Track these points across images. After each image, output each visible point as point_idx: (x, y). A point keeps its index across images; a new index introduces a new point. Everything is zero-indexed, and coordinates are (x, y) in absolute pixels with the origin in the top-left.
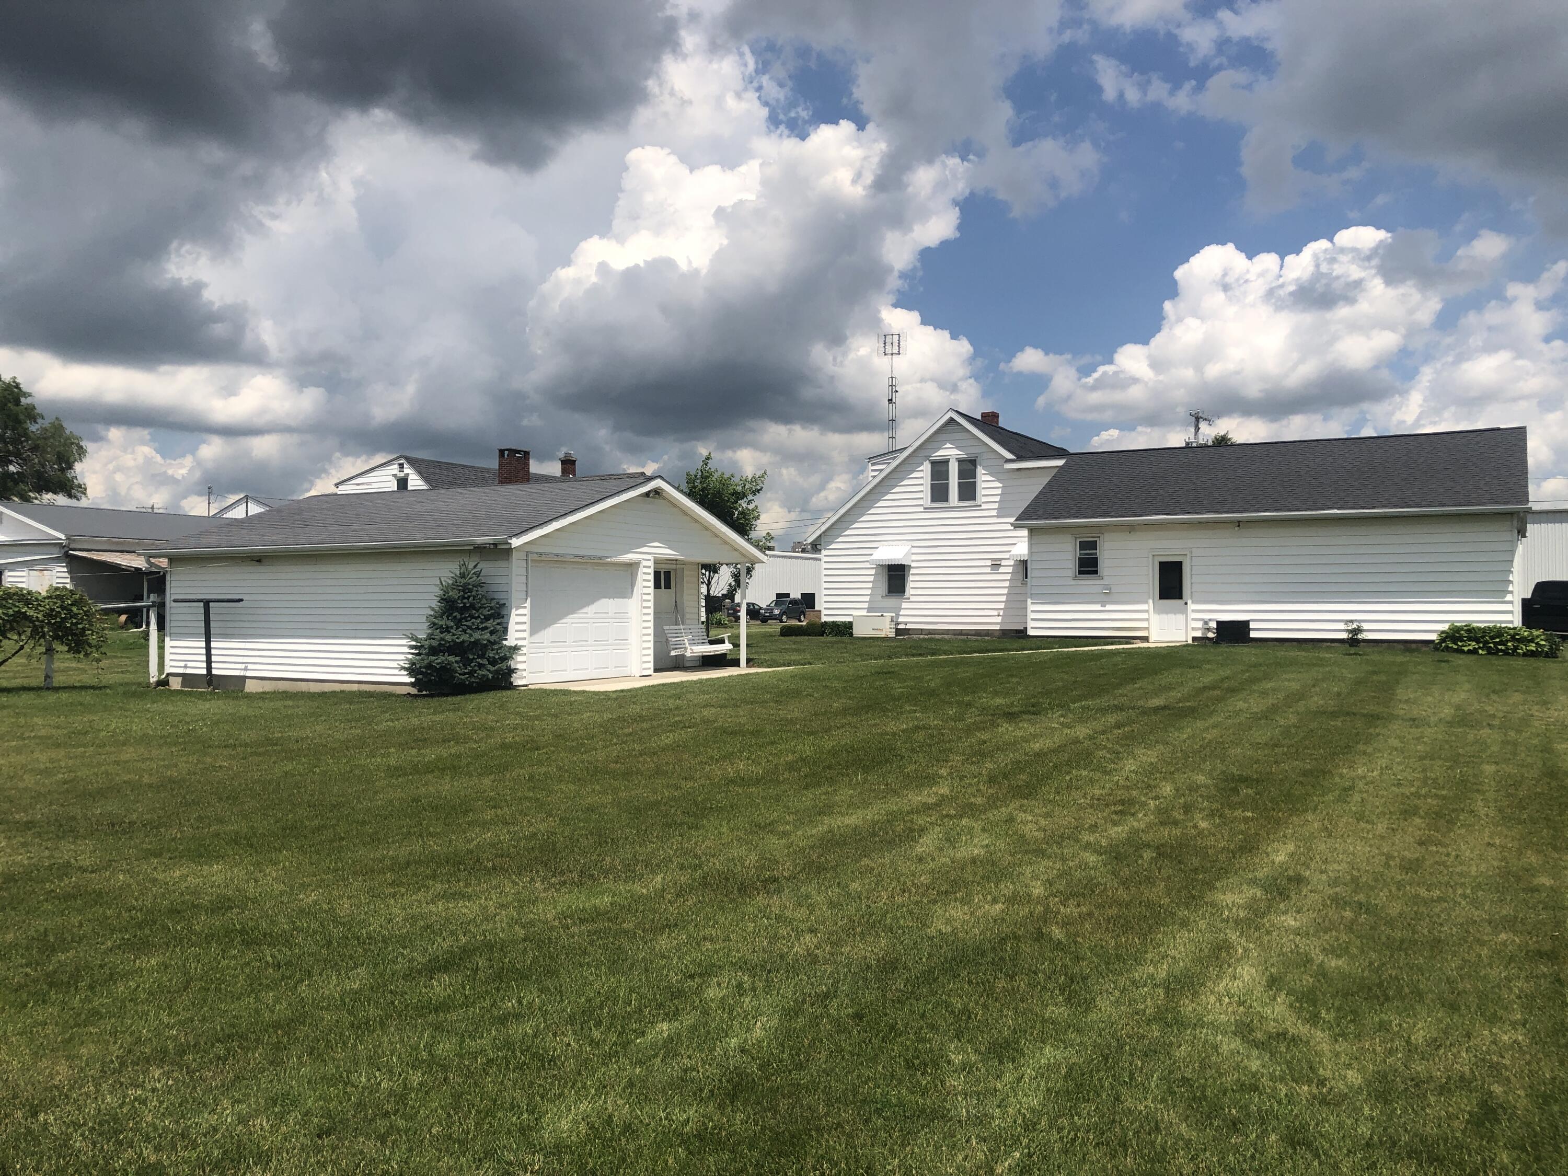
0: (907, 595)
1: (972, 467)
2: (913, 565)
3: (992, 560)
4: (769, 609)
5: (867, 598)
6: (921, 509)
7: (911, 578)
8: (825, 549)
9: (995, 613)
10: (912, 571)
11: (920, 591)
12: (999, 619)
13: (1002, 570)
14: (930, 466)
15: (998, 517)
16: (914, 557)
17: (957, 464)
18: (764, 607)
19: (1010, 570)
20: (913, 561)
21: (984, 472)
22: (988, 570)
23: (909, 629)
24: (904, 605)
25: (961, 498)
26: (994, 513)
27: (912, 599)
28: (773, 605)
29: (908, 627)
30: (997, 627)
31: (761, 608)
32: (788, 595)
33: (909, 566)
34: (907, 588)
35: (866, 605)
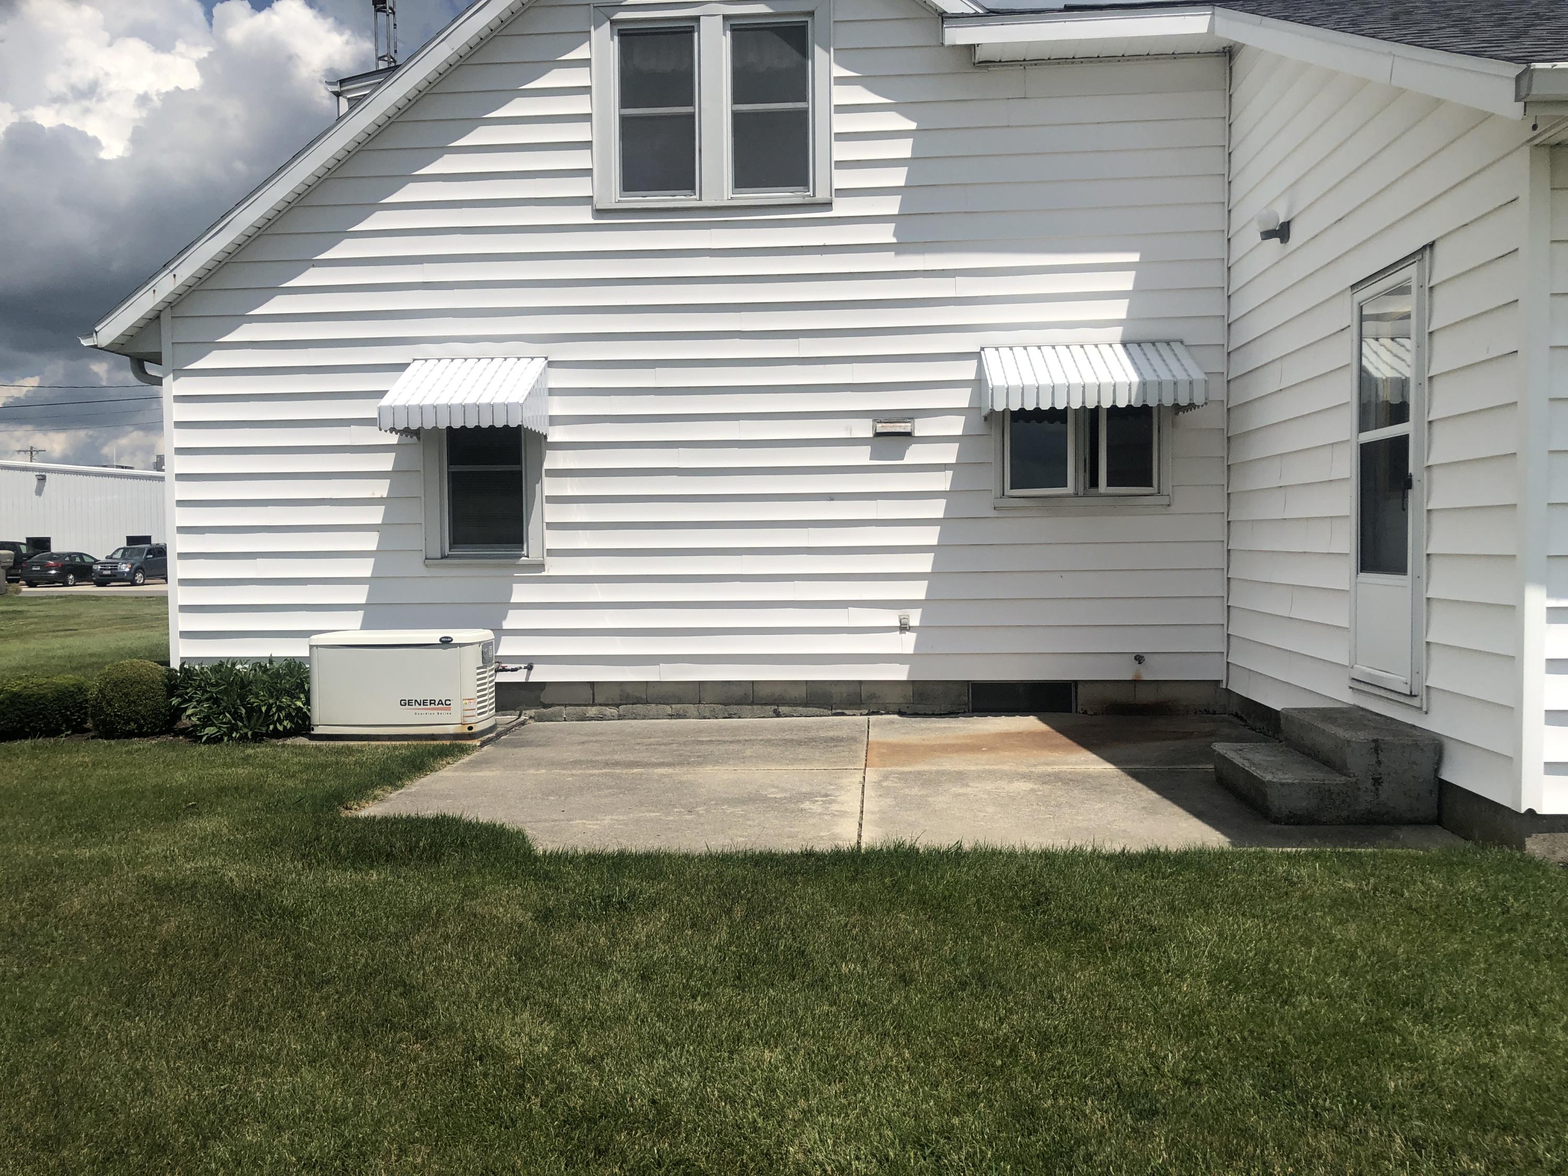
0: (533, 550)
1: (787, 57)
2: (556, 435)
3: (877, 416)
4: (111, 562)
5: (365, 568)
6: (584, 216)
7: (549, 487)
8: (179, 373)
9: (891, 618)
10: (553, 460)
11: (584, 541)
12: (906, 644)
13: (915, 455)
14: (613, 47)
15: (899, 248)
16: (558, 407)
17: (726, 41)
18: (102, 558)
19: (949, 454)
20: (554, 420)
21: (839, 71)
22: (862, 456)
23: (542, 685)
24: (521, 593)
25: (742, 180)
26: (885, 234)
27: (554, 567)
28: (119, 555)
29: (540, 675)
30: (900, 673)
31: (96, 561)
32: (147, 539)
33: (540, 439)
34: (532, 528)
35: (359, 595)
